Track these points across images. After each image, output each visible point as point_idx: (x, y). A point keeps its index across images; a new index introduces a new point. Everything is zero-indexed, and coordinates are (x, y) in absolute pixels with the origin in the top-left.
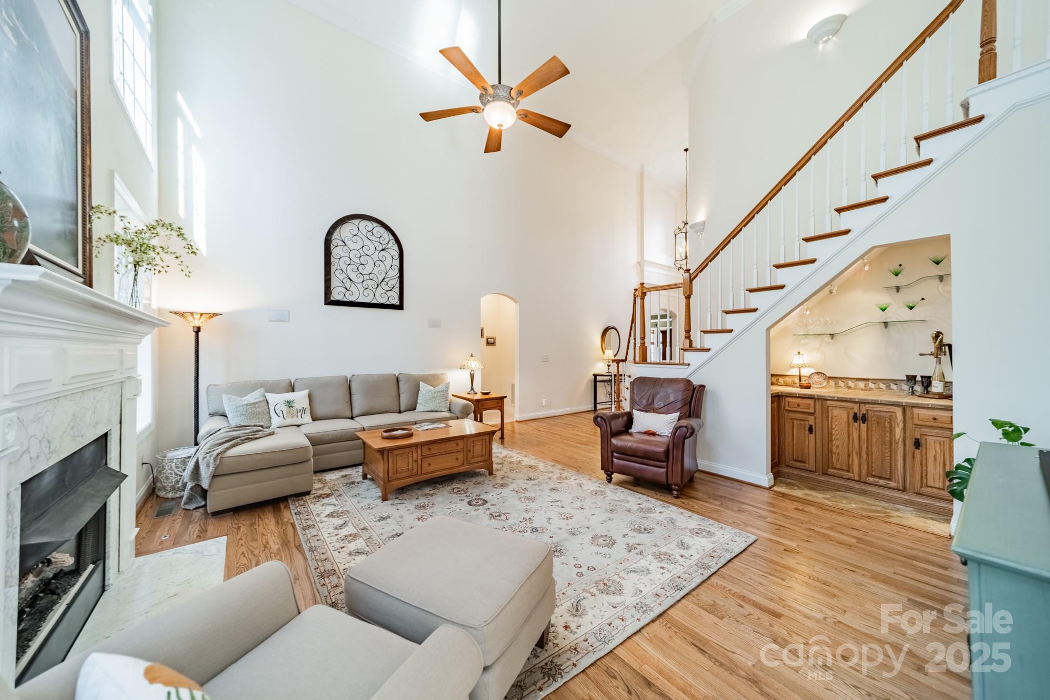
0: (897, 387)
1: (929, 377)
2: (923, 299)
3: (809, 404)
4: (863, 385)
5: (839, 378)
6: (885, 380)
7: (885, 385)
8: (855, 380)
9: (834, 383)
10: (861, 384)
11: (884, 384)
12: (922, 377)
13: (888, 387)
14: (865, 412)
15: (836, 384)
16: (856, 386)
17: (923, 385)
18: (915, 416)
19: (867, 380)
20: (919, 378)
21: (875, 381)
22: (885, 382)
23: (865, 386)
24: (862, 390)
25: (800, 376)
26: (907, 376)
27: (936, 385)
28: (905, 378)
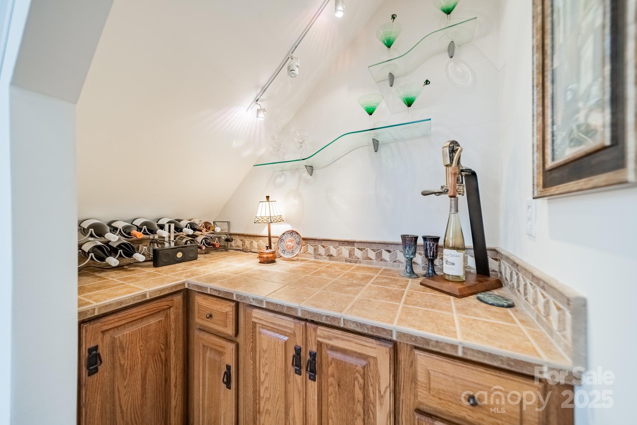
0: (391, 257)
1: (436, 239)
2: (427, 82)
3: (226, 314)
4: (348, 252)
5: (319, 240)
6: (375, 243)
7: (374, 253)
8: (337, 244)
9: (313, 248)
10: (345, 251)
11: (374, 250)
12: (425, 238)
13: (379, 256)
14: (314, 349)
15: (315, 250)
16: (339, 253)
17: (427, 256)
18: (421, 377)
19: (351, 243)
20: (420, 241)
21: (363, 245)
22: (375, 247)
23: (350, 255)
24: (346, 261)
25: (270, 237)
26: (404, 237)
27: (451, 259)
28: (400, 241)
